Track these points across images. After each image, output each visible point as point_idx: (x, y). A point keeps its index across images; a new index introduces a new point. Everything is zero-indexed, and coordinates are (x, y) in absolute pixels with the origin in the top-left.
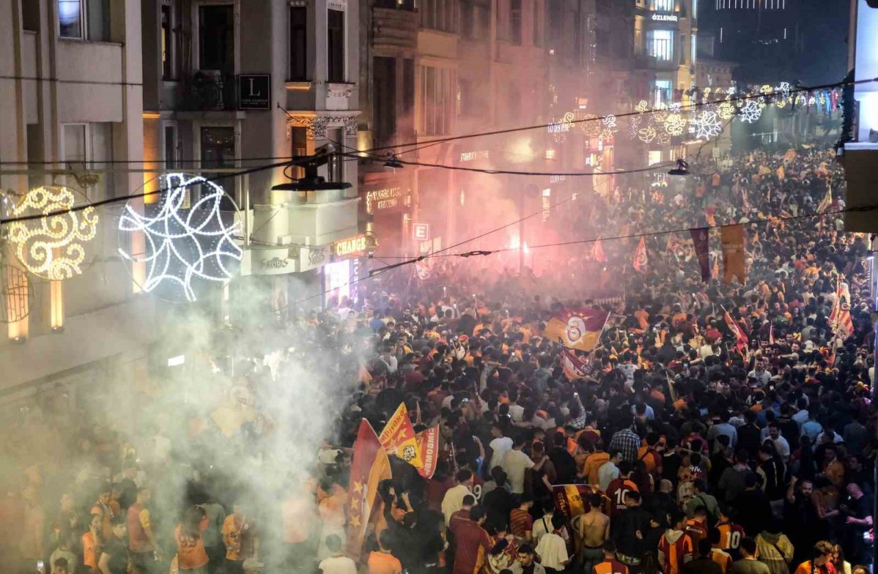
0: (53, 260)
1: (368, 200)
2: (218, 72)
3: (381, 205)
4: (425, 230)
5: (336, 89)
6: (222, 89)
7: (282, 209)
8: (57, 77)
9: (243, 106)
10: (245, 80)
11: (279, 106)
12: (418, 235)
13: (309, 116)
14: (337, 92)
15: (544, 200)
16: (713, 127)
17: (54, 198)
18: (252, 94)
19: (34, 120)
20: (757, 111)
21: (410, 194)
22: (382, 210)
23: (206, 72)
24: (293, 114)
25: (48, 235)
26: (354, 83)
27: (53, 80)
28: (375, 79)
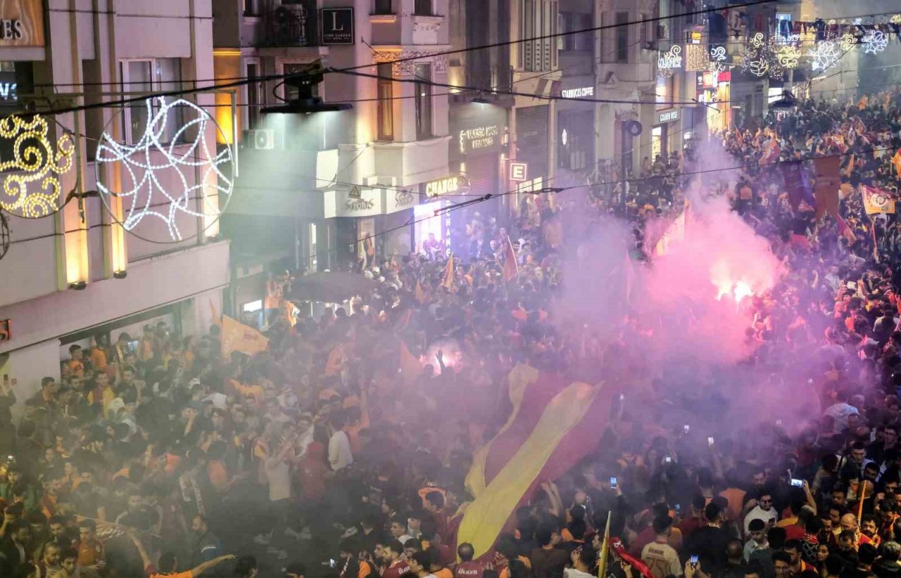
0: (28, 195)
1: (462, 139)
2: (299, 7)
3: (475, 144)
4: (523, 170)
5: (423, 22)
6: (305, 25)
7: (367, 149)
8: (114, 10)
9: (326, 41)
10: (327, 14)
11: (363, 41)
12: (515, 175)
13: (395, 50)
14: (425, 25)
15: (654, 139)
16: (829, 58)
17: (27, 127)
18: (335, 29)
19: (90, 56)
20: (883, 41)
21: (507, 132)
22: (477, 150)
23: (288, 6)
24: (378, 49)
25: (21, 167)
26: (443, 16)
27: (110, 13)
28: (467, 12)
